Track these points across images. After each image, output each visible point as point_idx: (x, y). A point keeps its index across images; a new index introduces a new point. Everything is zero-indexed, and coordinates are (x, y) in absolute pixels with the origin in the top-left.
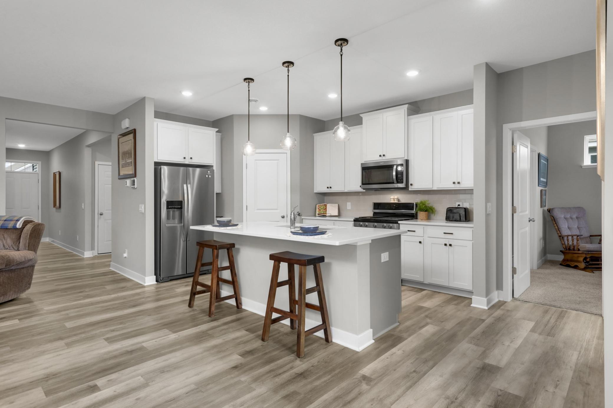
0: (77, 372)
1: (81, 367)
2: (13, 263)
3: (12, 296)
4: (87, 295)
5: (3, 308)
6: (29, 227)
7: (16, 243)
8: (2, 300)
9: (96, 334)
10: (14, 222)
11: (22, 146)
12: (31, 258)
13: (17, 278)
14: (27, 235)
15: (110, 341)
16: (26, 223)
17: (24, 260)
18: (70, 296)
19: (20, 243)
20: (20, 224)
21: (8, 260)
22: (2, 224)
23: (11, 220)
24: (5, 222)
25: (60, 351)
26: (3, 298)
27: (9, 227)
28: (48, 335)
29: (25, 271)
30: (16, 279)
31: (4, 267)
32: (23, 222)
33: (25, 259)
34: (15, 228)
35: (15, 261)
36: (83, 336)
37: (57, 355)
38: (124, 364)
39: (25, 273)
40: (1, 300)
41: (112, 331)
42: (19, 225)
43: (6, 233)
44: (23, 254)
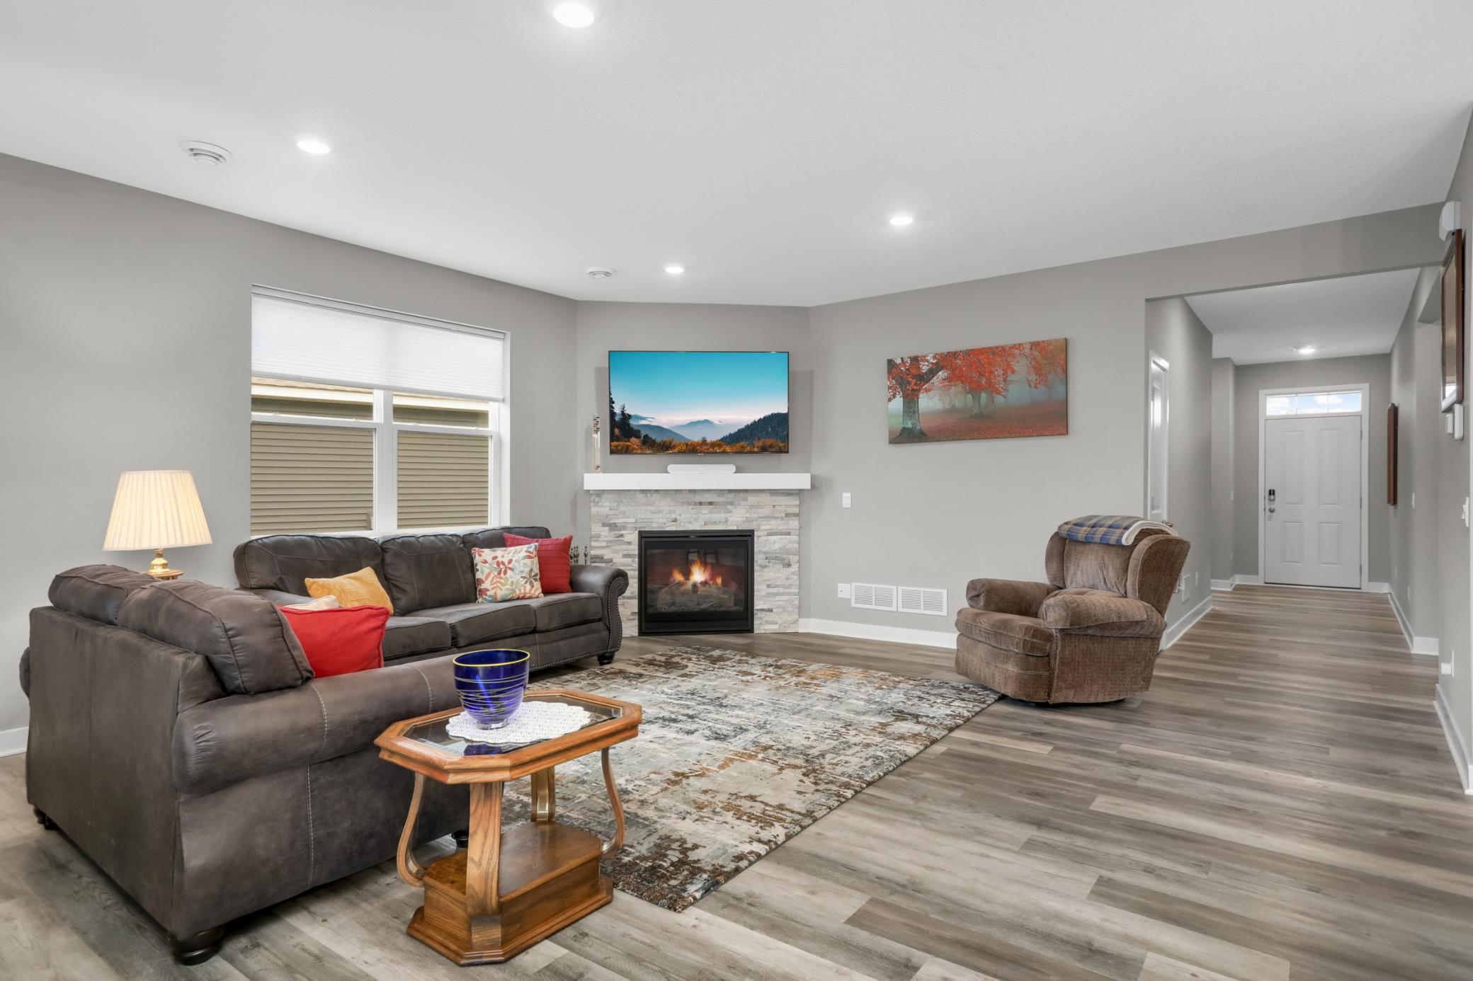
0: (946, 912)
1: (968, 908)
2: (1088, 622)
3: (1097, 695)
4: (1252, 751)
5: (1071, 715)
6: (1145, 543)
7: (1122, 580)
8: (1073, 698)
9: (1108, 854)
10: (1121, 530)
11: (1307, 352)
12: (1138, 618)
13: (1108, 659)
14: (1138, 564)
15: (1106, 892)
16: (1144, 534)
17: (1116, 619)
18: (1213, 740)
19: (1127, 579)
20: (1129, 535)
21: (1074, 613)
22: (1103, 535)
23: (1118, 528)
24: (1110, 529)
25: (996, 847)
26: (1075, 695)
27: (1111, 542)
28: (1039, 804)
29: (1130, 645)
30: (1106, 660)
31: (1068, 627)
32: (1136, 533)
33: (1119, 618)
34: (1119, 545)
35: (1093, 619)
36: (1079, 844)
37: (982, 855)
38: (1031, 969)
39: (1131, 650)
40: (1071, 697)
41: (1145, 871)
42: (1128, 538)
43: (1108, 554)
44: (1116, 606)
